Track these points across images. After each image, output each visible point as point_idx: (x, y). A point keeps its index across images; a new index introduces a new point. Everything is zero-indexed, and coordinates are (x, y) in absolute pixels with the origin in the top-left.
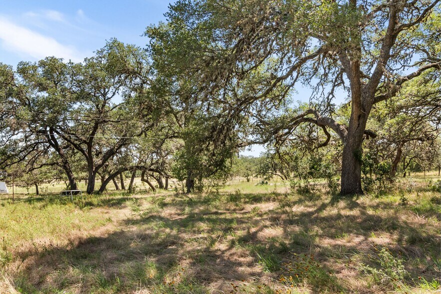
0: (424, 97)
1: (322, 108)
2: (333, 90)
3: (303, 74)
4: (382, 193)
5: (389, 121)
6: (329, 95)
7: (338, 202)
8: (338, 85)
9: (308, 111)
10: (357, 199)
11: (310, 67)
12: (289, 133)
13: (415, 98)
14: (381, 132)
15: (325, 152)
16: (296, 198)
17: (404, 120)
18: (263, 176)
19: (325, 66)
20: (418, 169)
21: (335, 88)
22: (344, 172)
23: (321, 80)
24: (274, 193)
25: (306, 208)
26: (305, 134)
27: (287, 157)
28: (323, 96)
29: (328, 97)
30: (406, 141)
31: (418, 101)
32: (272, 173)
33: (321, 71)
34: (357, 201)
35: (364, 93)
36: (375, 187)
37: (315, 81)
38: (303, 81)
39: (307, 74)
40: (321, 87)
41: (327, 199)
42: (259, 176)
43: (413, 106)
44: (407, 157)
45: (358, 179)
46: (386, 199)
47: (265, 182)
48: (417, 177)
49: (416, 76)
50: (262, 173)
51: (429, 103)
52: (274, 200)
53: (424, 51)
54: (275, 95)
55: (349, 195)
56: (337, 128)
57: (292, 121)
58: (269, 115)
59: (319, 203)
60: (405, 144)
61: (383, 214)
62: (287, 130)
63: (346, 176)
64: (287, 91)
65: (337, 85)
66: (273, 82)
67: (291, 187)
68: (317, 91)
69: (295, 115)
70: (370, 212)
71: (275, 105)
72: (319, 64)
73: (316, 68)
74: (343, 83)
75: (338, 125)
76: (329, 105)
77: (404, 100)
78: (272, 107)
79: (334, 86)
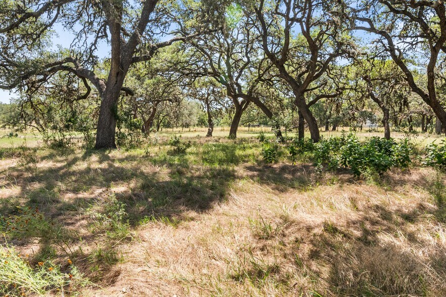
0: (175, 65)
1: (85, 58)
2: (96, 41)
3: (64, 15)
4: (132, 147)
5: (147, 81)
6: (92, 46)
7: (90, 156)
8: (102, 37)
9: (67, 58)
10: (109, 153)
11: (74, 9)
12: (44, 80)
13: (169, 64)
14: (140, 91)
15: (86, 105)
16: (46, 152)
17: (159, 82)
18: (13, 126)
19: (90, 14)
20: (168, 125)
21: (98, 40)
22: (100, 126)
23: (85, 27)
24: (22, 148)
25: (55, 164)
26: (64, 84)
27: (41, 107)
28: (85, 45)
29: (91, 47)
30: (161, 101)
31: (171, 67)
32: (26, 124)
33: (85, 17)
34: (109, 155)
35: (124, 51)
36: (127, 141)
37: (78, 27)
38: (64, 23)
39: (70, 16)
40: (84, 35)
41: (80, 153)
42: (7, 127)
43: (167, 70)
44: (161, 115)
45: (112, 133)
46: (133, 152)
47: (14, 134)
48: (167, 132)
49: (168, 45)
50: (12, 123)
51: (179, 71)
52: (19, 155)
53: (179, 23)
54: (27, 32)
55: (102, 149)
56: (96, 82)
57: (47, 66)
58: (19, 54)
59: (71, 157)
60: (160, 103)
61: (128, 166)
62: (42, 77)
63: (101, 131)
64: (43, 31)
65: (100, 37)
66: (19, 16)
67: (44, 140)
68: (79, 38)
69: (51, 61)
70: (117, 164)
71: (27, 44)
72: (83, 9)
73: (81, 12)
74: (106, 36)
75: (98, 79)
76: (91, 56)
77: (161, 64)
78: (23, 46)
79: (97, 37)
